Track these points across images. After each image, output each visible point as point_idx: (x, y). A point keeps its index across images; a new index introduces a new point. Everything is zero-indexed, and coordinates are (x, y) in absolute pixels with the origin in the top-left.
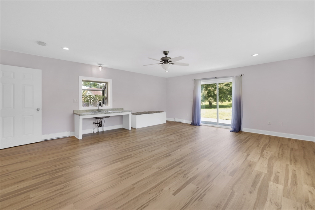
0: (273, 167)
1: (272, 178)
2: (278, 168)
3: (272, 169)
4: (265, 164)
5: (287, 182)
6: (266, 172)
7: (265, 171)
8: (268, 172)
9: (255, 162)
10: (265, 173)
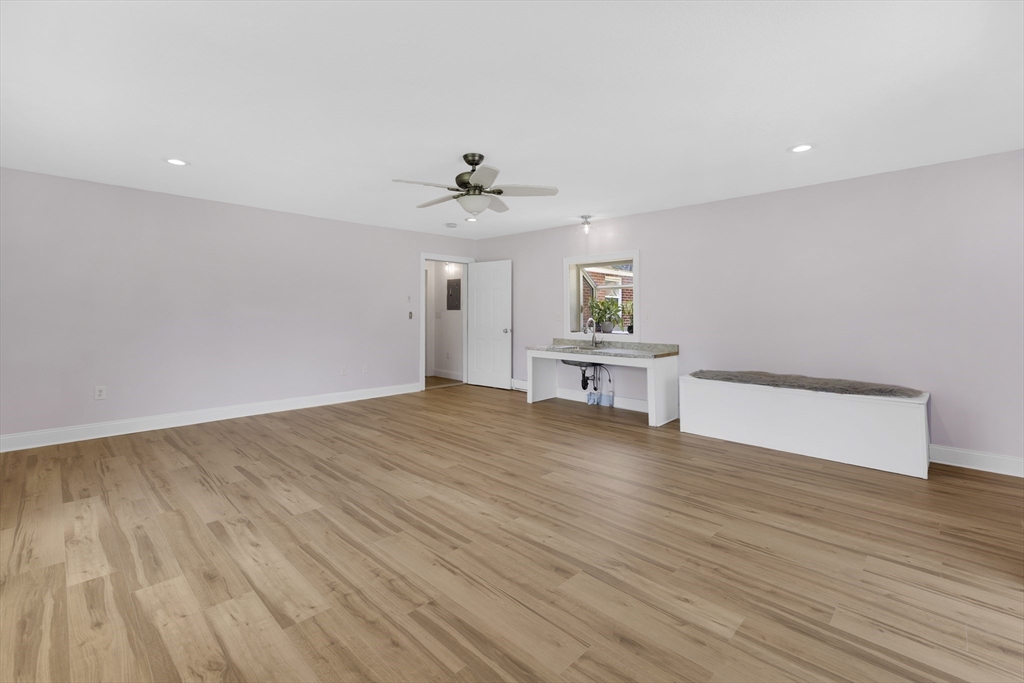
0: (130, 637)
1: (109, 588)
2: (106, 649)
3: (127, 625)
4: (168, 627)
5: (56, 607)
6: (139, 593)
7: (146, 594)
8: (134, 598)
9: (213, 604)
10: (141, 587)
